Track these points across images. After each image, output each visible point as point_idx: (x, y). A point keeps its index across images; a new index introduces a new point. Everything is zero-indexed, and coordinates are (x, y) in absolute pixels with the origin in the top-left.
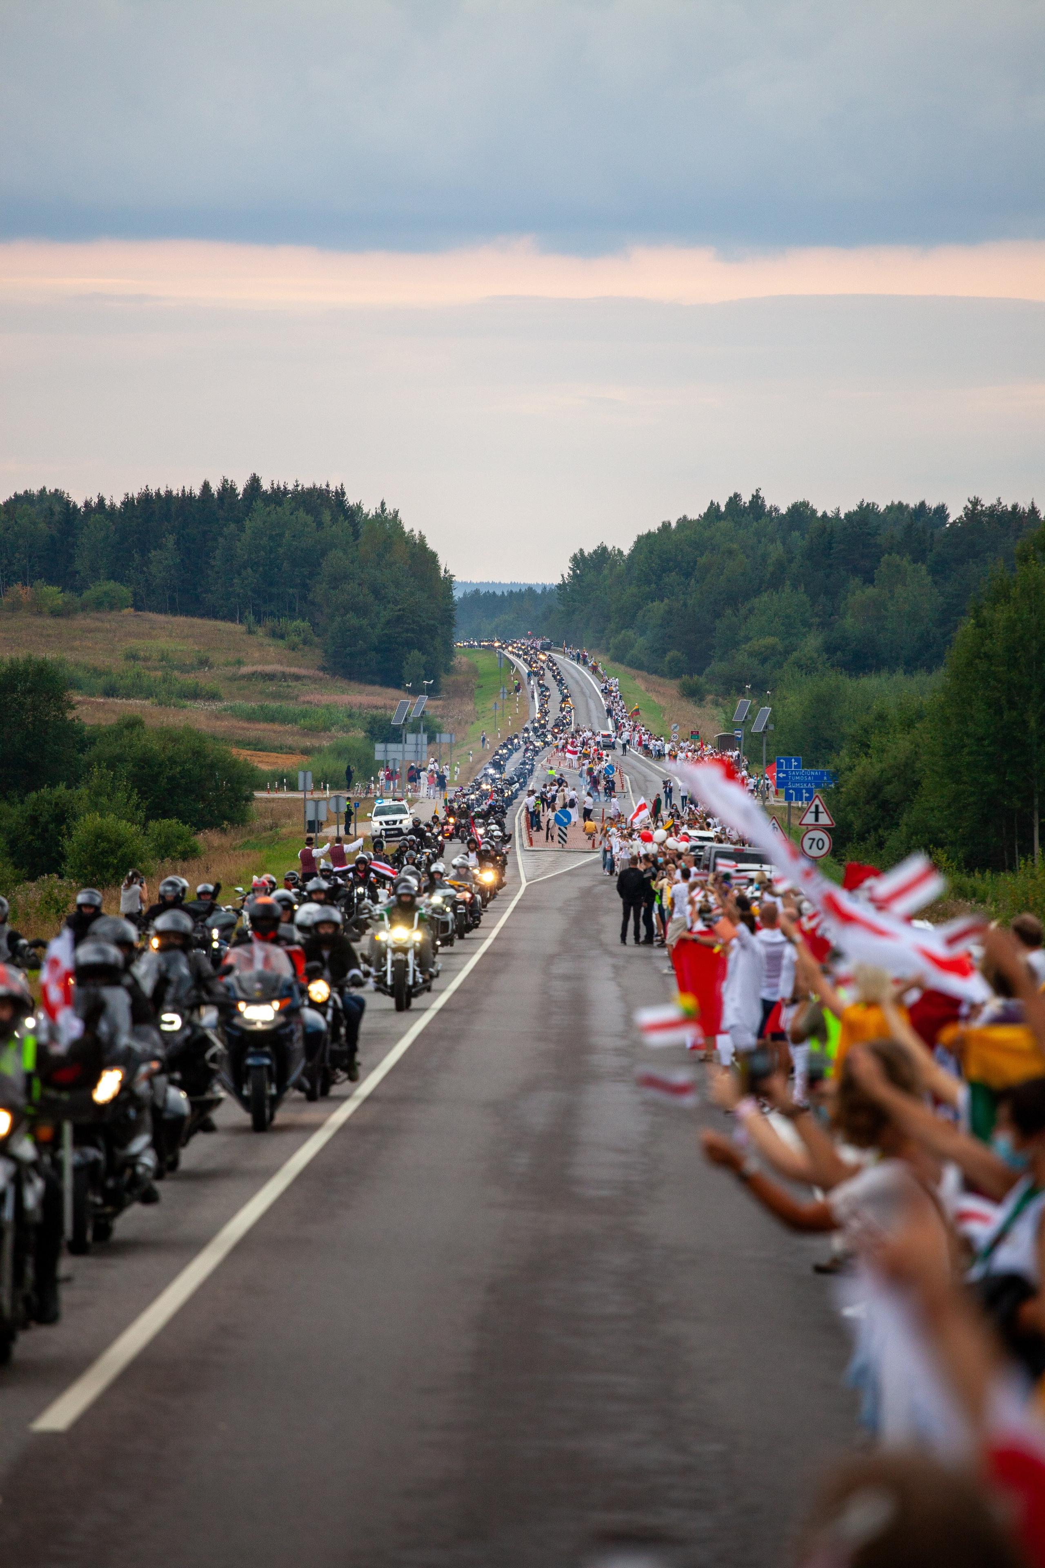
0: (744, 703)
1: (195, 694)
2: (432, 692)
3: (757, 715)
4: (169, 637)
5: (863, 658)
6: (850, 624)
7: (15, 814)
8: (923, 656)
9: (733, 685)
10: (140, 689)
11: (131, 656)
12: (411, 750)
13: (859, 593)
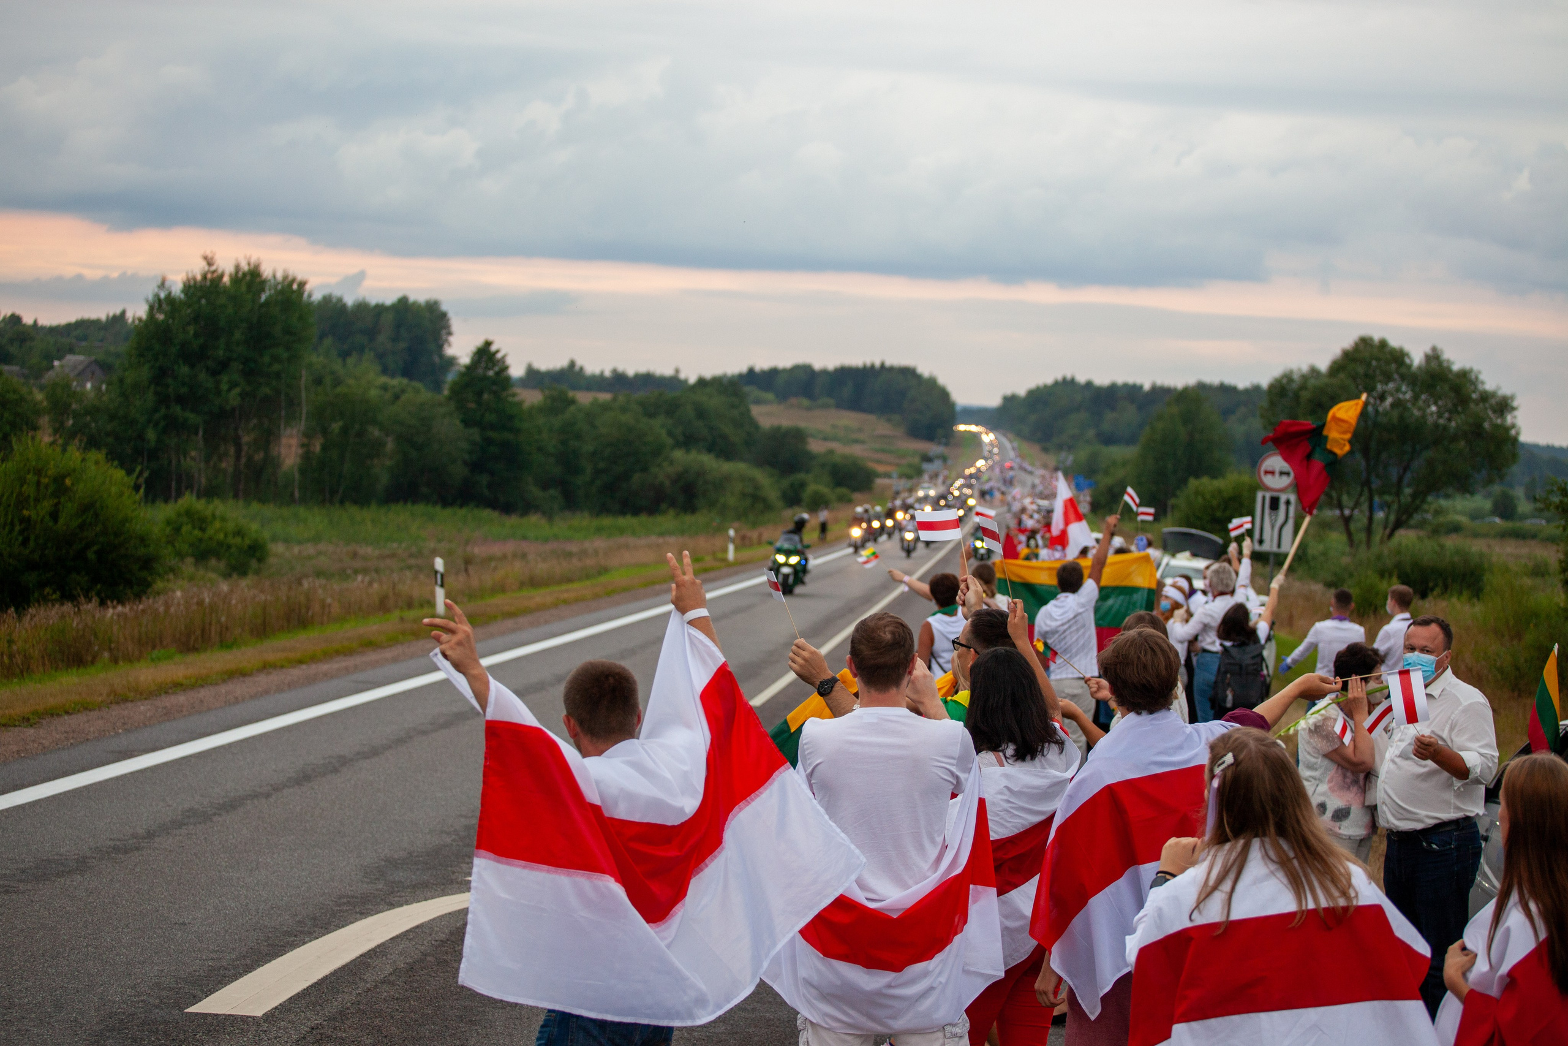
0: (1063, 454)
1: (857, 441)
2: (946, 444)
3: (1069, 459)
4: (848, 419)
5: (1109, 440)
6: (1106, 426)
7: (785, 483)
8: (1131, 440)
9: (1060, 447)
10: (835, 439)
11: (834, 426)
12: (937, 465)
13: (1109, 416)
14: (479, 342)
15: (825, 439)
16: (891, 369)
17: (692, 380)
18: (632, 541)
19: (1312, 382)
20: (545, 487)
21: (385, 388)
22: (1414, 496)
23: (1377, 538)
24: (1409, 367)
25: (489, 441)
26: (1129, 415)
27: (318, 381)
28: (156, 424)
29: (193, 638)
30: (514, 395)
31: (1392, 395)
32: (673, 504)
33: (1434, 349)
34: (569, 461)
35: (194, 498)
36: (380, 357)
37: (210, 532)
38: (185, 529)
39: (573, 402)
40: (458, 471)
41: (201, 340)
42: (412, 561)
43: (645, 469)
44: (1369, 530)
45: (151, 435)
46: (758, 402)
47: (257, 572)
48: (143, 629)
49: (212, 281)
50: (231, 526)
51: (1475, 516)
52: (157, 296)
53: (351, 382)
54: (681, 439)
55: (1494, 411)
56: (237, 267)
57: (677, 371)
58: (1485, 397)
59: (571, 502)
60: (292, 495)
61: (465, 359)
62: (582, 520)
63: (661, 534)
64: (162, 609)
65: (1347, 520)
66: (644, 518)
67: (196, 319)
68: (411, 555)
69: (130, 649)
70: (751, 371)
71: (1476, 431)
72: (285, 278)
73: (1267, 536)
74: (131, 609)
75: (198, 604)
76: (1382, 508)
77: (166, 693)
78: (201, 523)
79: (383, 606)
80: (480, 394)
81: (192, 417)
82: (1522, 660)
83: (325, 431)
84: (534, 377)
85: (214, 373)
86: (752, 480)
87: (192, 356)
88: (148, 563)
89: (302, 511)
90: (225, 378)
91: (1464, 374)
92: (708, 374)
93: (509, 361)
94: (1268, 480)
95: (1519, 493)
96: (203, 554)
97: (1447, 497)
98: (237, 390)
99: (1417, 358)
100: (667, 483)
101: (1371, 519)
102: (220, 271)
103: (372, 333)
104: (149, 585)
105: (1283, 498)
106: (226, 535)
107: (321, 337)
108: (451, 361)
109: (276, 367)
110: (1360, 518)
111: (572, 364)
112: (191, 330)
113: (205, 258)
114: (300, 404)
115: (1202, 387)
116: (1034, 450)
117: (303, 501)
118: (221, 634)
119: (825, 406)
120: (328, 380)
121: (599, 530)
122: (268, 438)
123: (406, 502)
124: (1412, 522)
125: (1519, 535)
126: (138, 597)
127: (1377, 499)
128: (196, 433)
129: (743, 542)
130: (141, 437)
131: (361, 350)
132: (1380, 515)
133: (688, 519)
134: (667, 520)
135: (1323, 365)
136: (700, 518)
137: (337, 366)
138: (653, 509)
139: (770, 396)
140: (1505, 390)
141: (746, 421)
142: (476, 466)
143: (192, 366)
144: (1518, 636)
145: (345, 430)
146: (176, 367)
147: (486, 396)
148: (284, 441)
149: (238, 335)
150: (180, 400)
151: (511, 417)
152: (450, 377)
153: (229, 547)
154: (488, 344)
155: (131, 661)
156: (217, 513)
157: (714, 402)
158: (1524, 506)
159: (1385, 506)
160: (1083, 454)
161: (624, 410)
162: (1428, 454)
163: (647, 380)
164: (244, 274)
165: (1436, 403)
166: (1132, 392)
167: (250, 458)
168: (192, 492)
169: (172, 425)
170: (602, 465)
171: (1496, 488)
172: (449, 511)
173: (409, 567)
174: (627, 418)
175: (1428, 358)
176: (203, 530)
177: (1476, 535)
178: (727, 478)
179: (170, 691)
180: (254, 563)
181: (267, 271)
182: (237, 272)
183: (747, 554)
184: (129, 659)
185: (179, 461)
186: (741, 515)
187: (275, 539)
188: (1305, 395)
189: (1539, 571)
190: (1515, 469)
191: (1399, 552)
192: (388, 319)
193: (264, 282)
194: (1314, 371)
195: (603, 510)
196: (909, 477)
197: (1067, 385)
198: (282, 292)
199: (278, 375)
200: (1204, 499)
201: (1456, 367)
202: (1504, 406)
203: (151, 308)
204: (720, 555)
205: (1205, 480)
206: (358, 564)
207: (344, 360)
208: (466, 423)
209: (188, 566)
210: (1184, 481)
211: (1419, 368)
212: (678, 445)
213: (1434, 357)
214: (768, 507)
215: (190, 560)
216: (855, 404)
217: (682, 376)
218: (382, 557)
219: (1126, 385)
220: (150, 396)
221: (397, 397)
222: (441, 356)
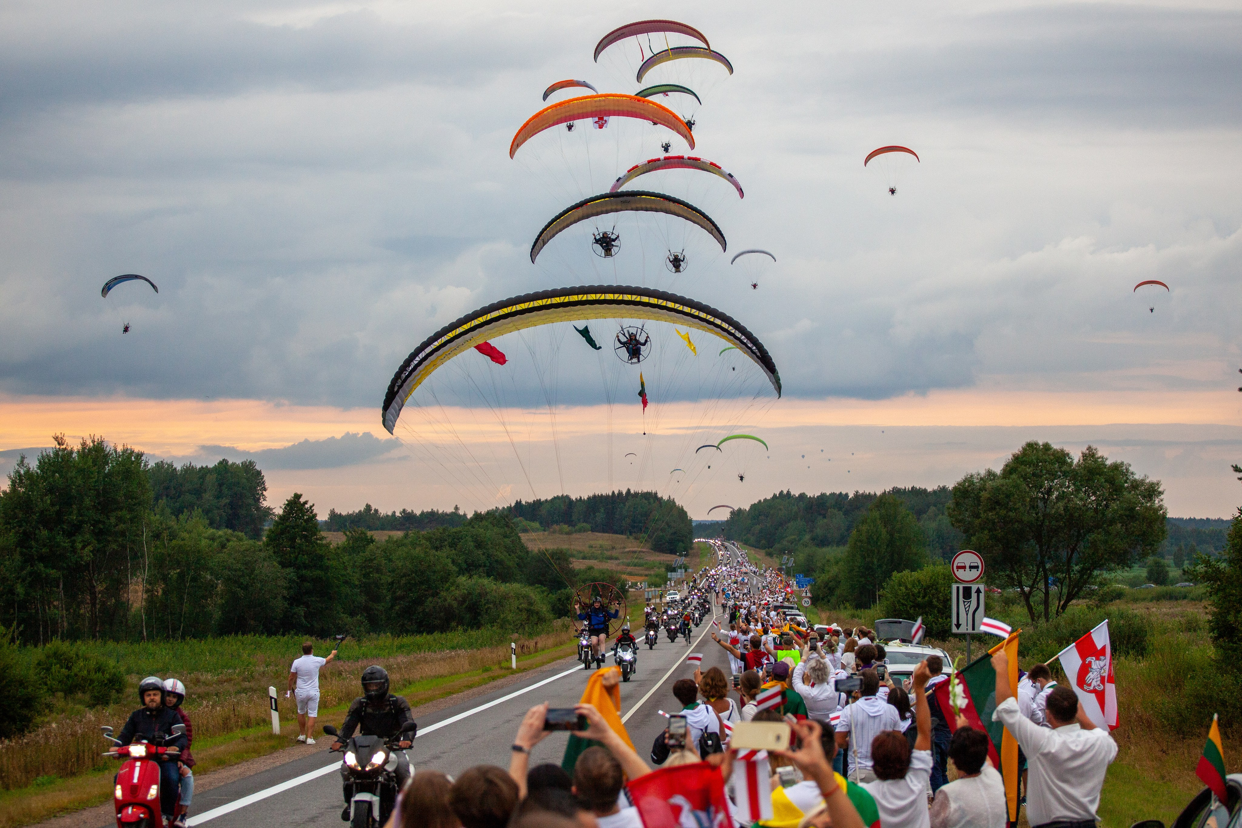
0: (785, 557)
1: (611, 558)
2: (686, 556)
3: (790, 561)
4: (603, 540)
5: (823, 542)
6: (819, 531)
7: (553, 597)
8: (841, 541)
9: (782, 552)
10: (593, 557)
11: (591, 547)
12: (679, 574)
13: (821, 522)
14: (290, 496)
15: (584, 558)
16: (636, 494)
17: (470, 515)
18: (428, 655)
19: (990, 484)
20: (352, 614)
21: (212, 539)
22: (1082, 572)
23: (1053, 609)
24: (1071, 464)
25: (303, 578)
26: (837, 520)
27: (157, 536)
28: (23, 580)
29: (70, 764)
30: (322, 538)
31: (1057, 490)
32: (461, 622)
33: (1089, 448)
34: (371, 591)
35: (60, 642)
36: (207, 512)
37: (75, 670)
38: (54, 669)
39: (372, 541)
40: (280, 605)
41: (57, 507)
42: (246, 684)
43: (436, 594)
44: (1046, 603)
45: (20, 589)
46: (525, 531)
47: (117, 702)
48: (29, 759)
49: (63, 457)
50: (92, 664)
51: (1133, 583)
52: (18, 472)
53: (185, 535)
54: (464, 566)
55: (1144, 497)
56: (84, 444)
57: (456, 508)
58: (1136, 485)
59: (375, 625)
60: (141, 632)
61: (279, 511)
62: (386, 639)
63: (453, 648)
64: (42, 741)
65: (1027, 597)
66: (437, 635)
67: (51, 490)
68: (244, 680)
69: (18, 777)
70: (518, 504)
71: (1131, 515)
72: (125, 451)
73: (962, 620)
74: (17, 743)
75: (72, 735)
76: (1054, 583)
77: (55, 816)
78: (67, 663)
79: (226, 726)
80: (293, 539)
81: (53, 573)
82: (1183, 706)
83: (165, 579)
84: (337, 521)
85: (70, 534)
86: (525, 597)
87: (48, 522)
88: (28, 702)
89: (150, 646)
90: (79, 538)
91: (1116, 467)
92: (483, 510)
93: (316, 510)
94: (960, 574)
95: (1169, 561)
96: (71, 688)
97: (1110, 570)
98: (90, 548)
99: (1076, 456)
100: (455, 604)
101: (1047, 594)
102: (69, 449)
103: (198, 492)
104: (29, 720)
105: (974, 588)
106: (89, 672)
107: (157, 499)
108: (268, 511)
109: (122, 526)
110: (1038, 596)
111: (368, 507)
112: (48, 499)
113: (56, 438)
114: (143, 556)
115: (896, 491)
116: (760, 555)
117: (151, 638)
118: (93, 759)
119: (582, 530)
120: (165, 535)
121: (400, 647)
122: (118, 586)
123: (236, 634)
124: (1082, 593)
125: (1171, 597)
126: (21, 731)
127: (1051, 579)
128: (58, 587)
129: (522, 652)
130: (12, 591)
131: (191, 506)
132: (1054, 589)
133: (474, 633)
134: (457, 636)
135: (998, 469)
136: (484, 632)
137: (172, 523)
138: (444, 627)
139: (536, 525)
140: (1152, 479)
141: (517, 547)
142: (294, 600)
143: (51, 530)
144: (1178, 685)
145: (181, 576)
146: (37, 532)
147: (298, 541)
148: (131, 587)
149: (87, 502)
150: (42, 558)
151: (321, 557)
152: (267, 527)
153: (92, 681)
154: (297, 496)
155: (20, 787)
156: (80, 653)
157: (490, 533)
158: (1174, 572)
159: (1059, 582)
160: (801, 557)
161: (414, 545)
162: (1092, 537)
163: (432, 517)
164: (90, 450)
165: (1094, 494)
166: (839, 499)
167: (103, 604)
168: (57, 637)
169: (36, 580)
170: (399, 593)
171: (1150, 559)
172: (274, 639)
173: (245, 690)
174: (417, 551)
175: (1084, 455)
176: (69, 668)
177: (1136, 600)
178: (505, 597)
179: (58, 815)
180: (114, 694)
181: (109, 446)
182: (84, 449)
183: (527, 661)
184: (19, 785)
185: (45, 610)
186: (519, 627)
187: (129, 671)
188: (984, 495)
189: (1191, 627)
190: (1166, 544)
191: (1073, 622)
192: (211, 479)
193: (106, 456)
194: (990, 474)
195: (402, 631)
196: (657, 585)
197: (784, 497)
198: (122, 464)
199: (123, 534)
200: (906, 588)
201: (1108, 462)
202: (1152, 491)
203: (14, 483)
204: (504, 664)
205: (906, 572)
206: (201, 690)
207: (177, 516)
208: (284, 565)
209: (59, 701)
210: (888, 575)
211: (1078, 465)
212: (461, 572)
213: (1090, 455)
214: (541, 620)
215: (60, 694)
216: (607, 527)
217: (461, 512)
218: (220, 682)
219: (833, 494)
220: (17, 557)
221: (223, 546)
222: (258, 508)
